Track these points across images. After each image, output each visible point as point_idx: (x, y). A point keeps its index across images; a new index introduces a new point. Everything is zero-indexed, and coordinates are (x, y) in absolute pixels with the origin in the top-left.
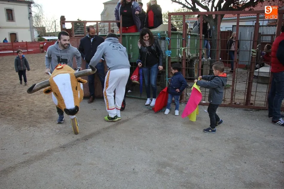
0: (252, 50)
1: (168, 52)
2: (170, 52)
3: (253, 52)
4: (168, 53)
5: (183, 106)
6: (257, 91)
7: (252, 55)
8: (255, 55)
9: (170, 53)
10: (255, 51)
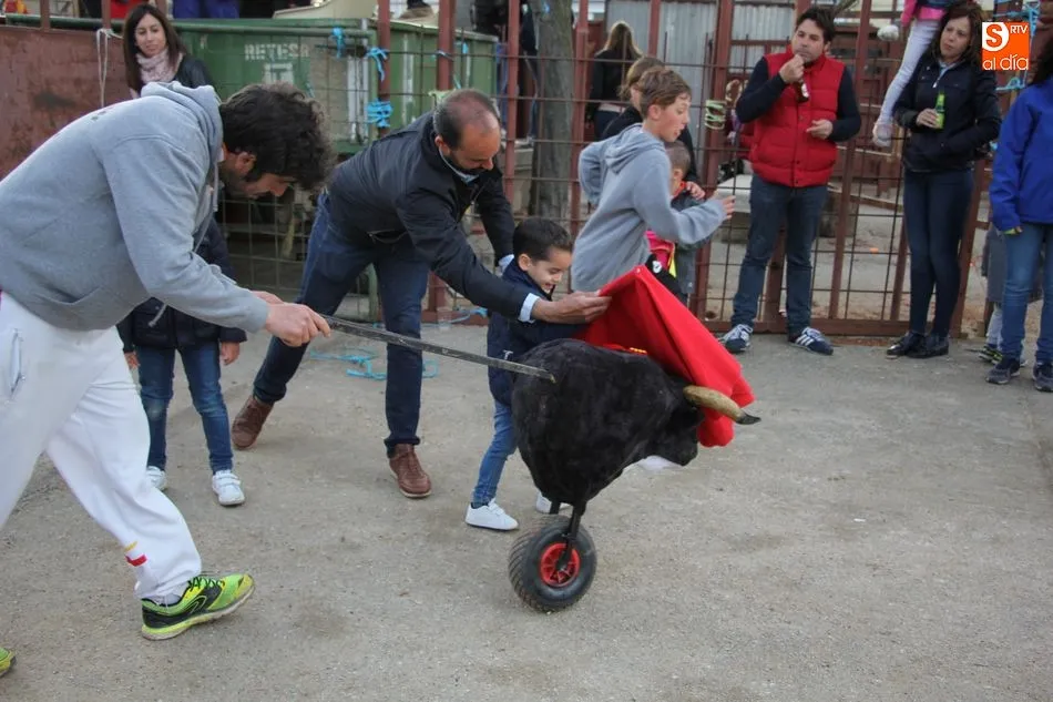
0: (709, 103)
1: (379, 109)
2: (389, 108)
3: (712, 110)
4: (379, 113)
5: (443, 333)
6: (730, 261)
7: (709, 123)
8: (719, 124)
9: (386, 112)
10: (719, 107)
